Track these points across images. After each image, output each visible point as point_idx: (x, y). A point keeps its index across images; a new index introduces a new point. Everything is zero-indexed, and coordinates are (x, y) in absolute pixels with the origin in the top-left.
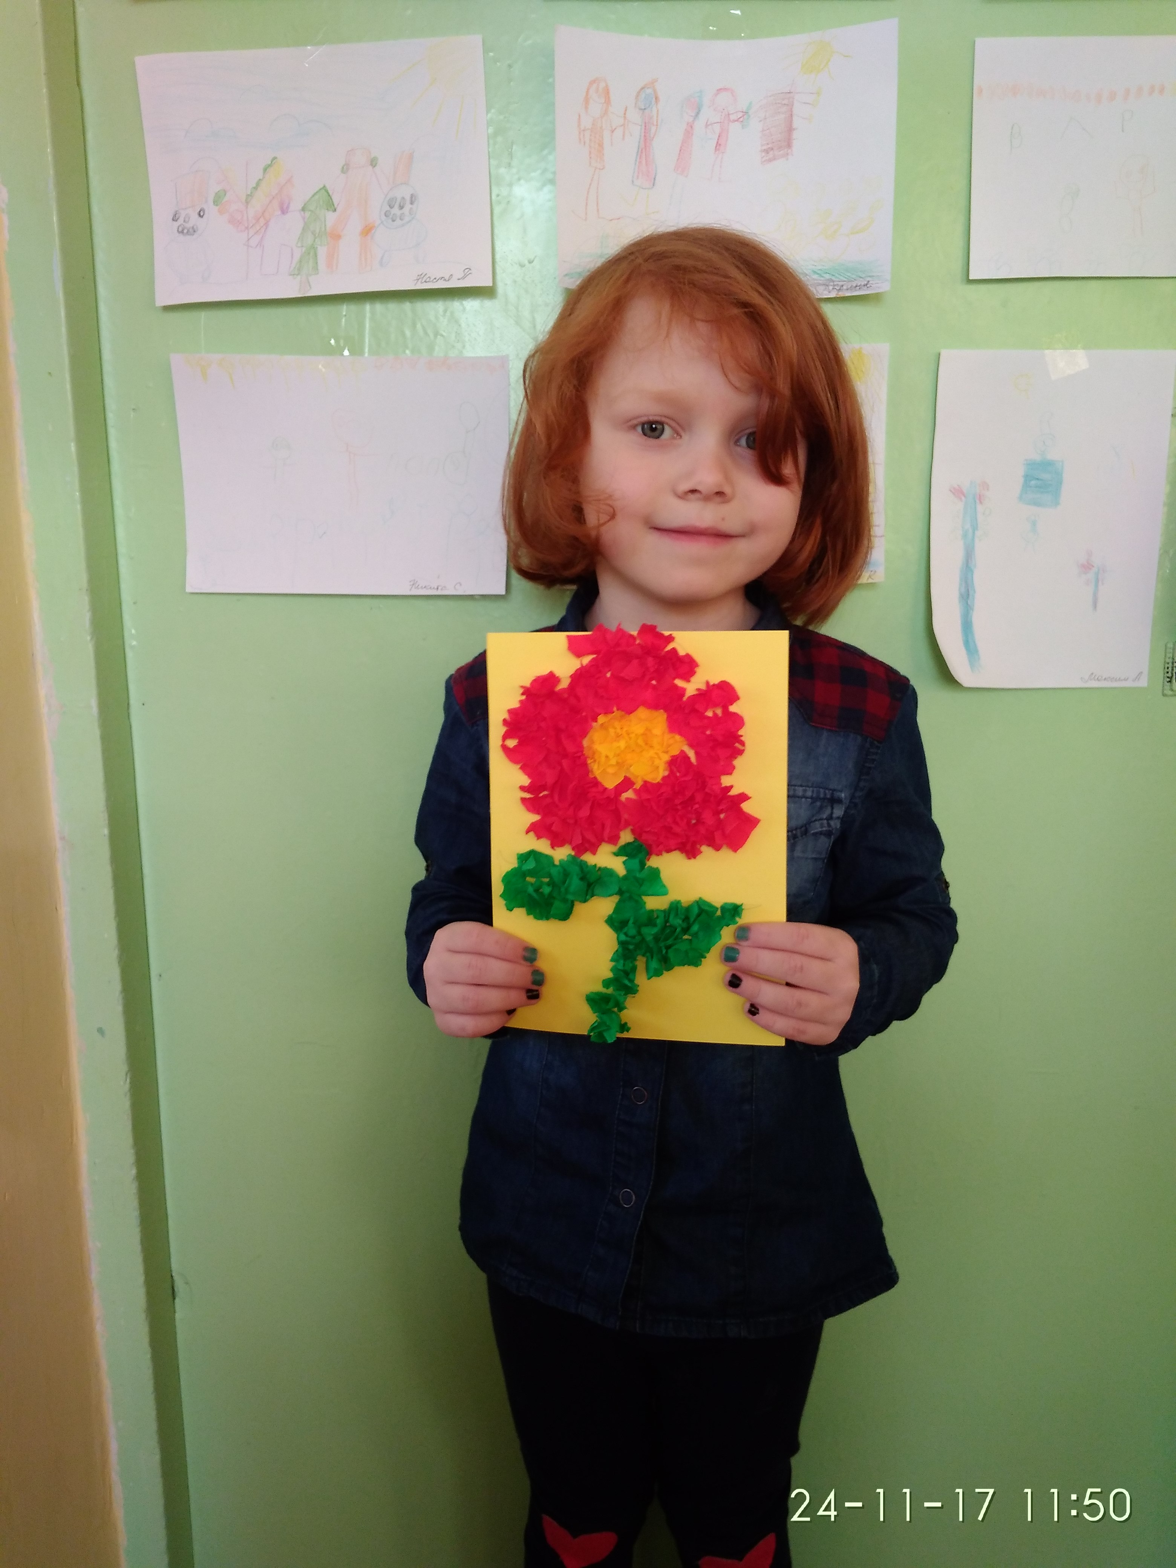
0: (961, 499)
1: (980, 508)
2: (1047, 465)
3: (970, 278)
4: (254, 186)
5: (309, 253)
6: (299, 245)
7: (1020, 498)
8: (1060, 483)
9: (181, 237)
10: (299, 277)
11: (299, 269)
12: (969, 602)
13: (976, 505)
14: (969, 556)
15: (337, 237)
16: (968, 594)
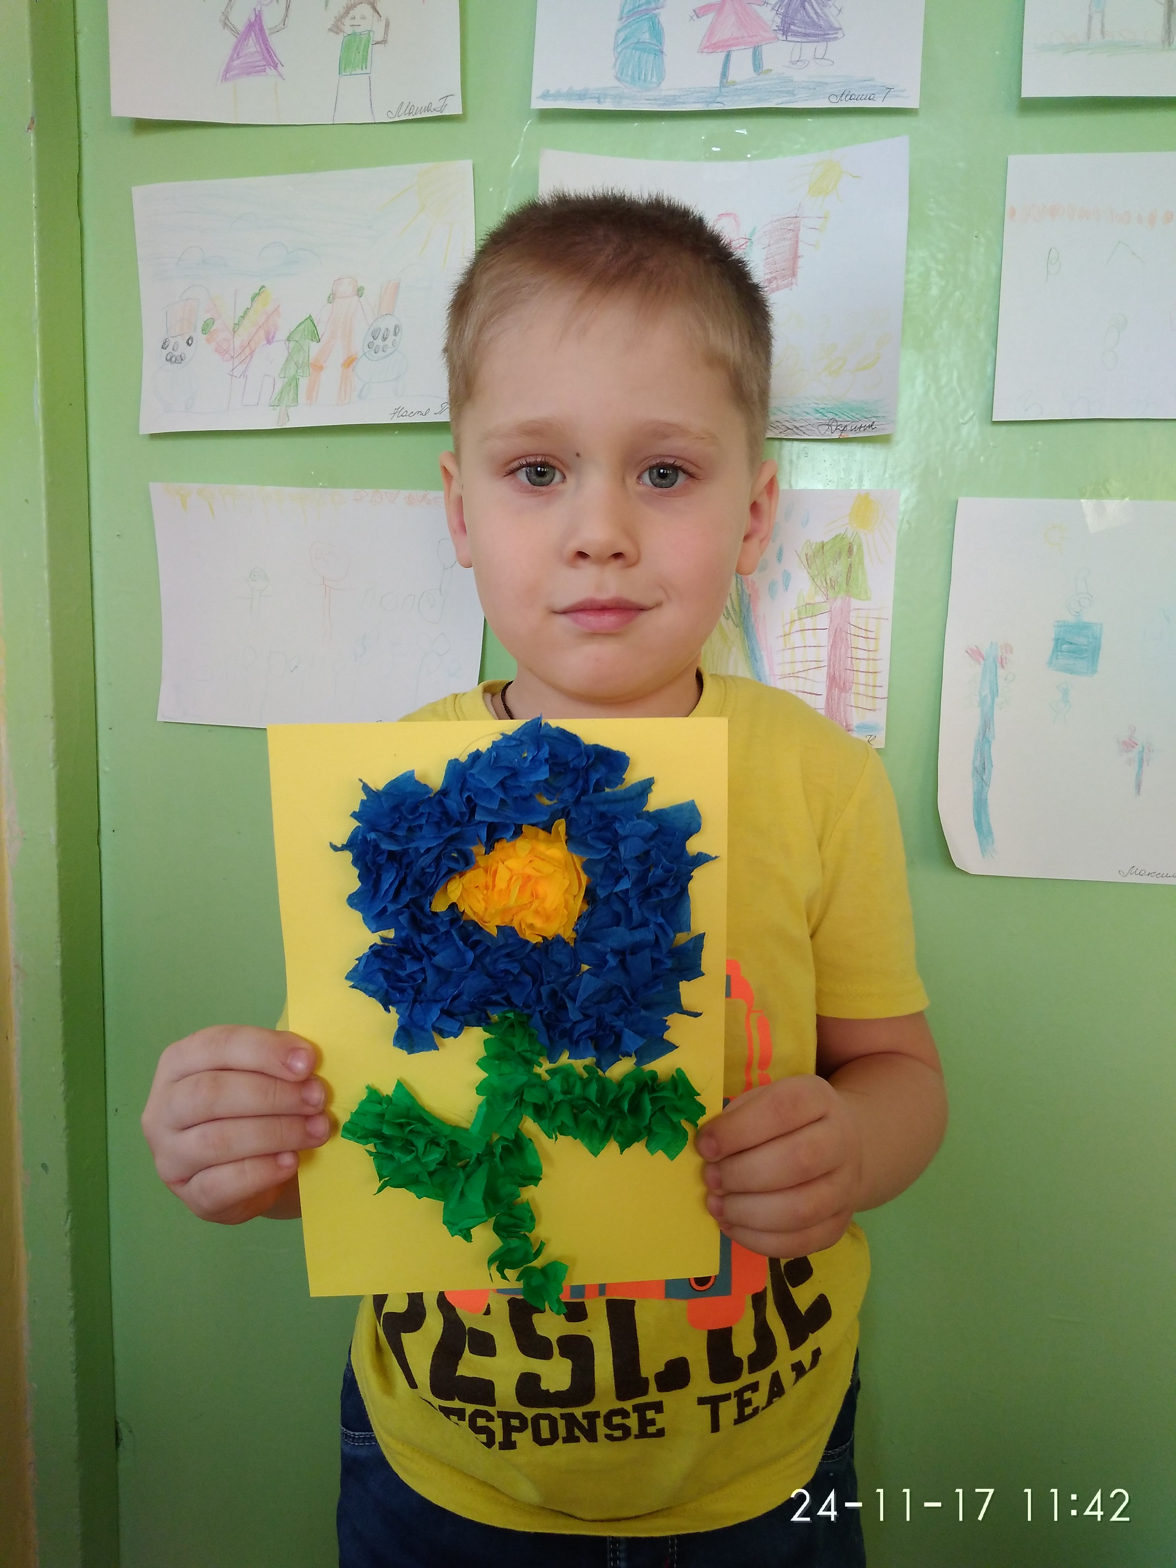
0: (979, 662)
1: (1000, 671)
2: (1082, 628)
3: (995, 419)
4: (242, 315)
5: (290, 385)
6: (282, 375)
7: (1050, 663)
8: (1097, 649)
9: (169, 365)
10: (279, 408)
11: (279, 401)
12: (984, 777)
13: (996, 668)
14: (987, 725)
15: (318, 367)
16: (984, 769)
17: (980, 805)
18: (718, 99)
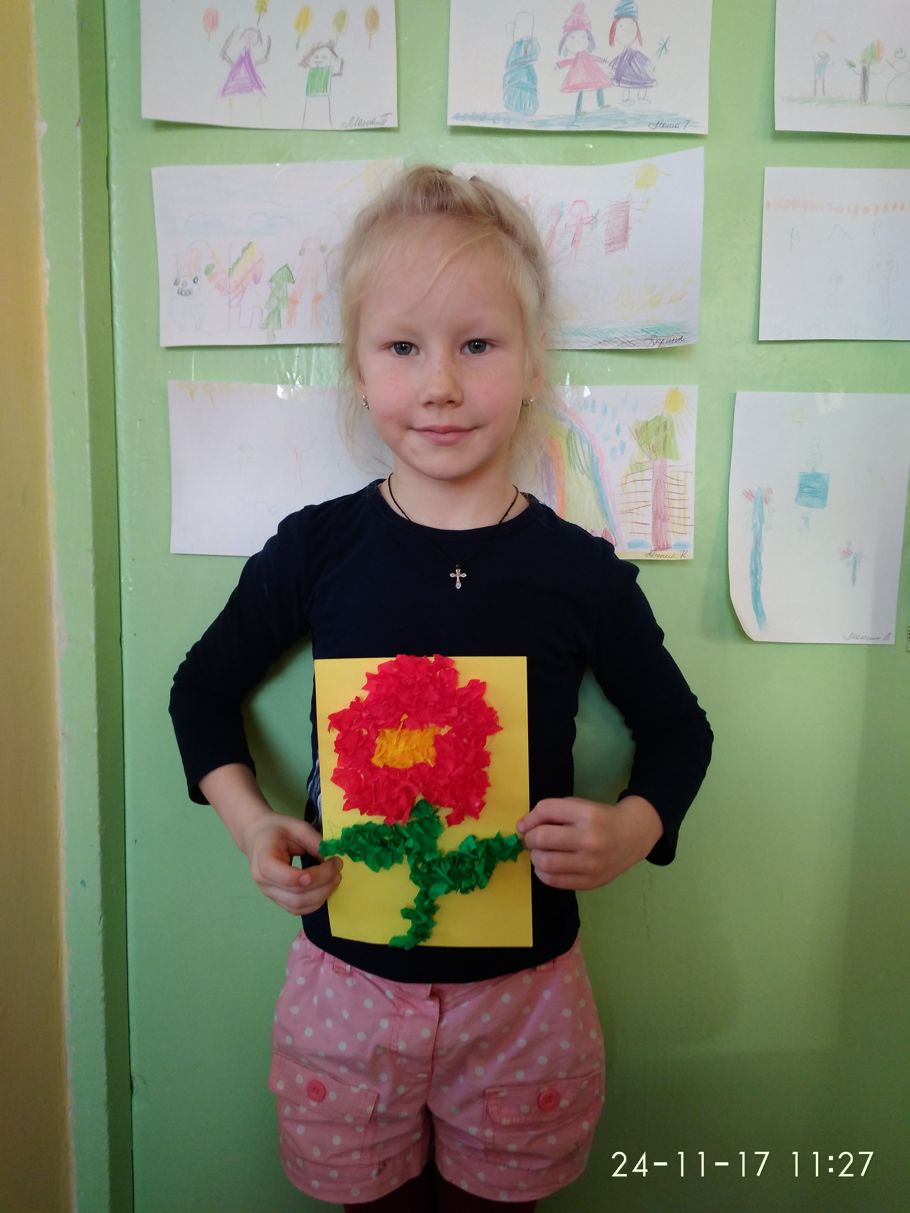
0: (751, 500)
1: (765, 505)
2: (816, 477)
3: (760, 339)
4: (235, 261)
5: (275, 313)
6: (268, 306)
7: (796, 501)
8: (826, 490)
9: (180, 297)
10: (267, 330)
11: (267, 324)
12: (758, 577)
13: (763, 505)
14: (758, 542)
15: (294, 302)
16: (757, 571)
17: (756, 595)
18: (575, 124)
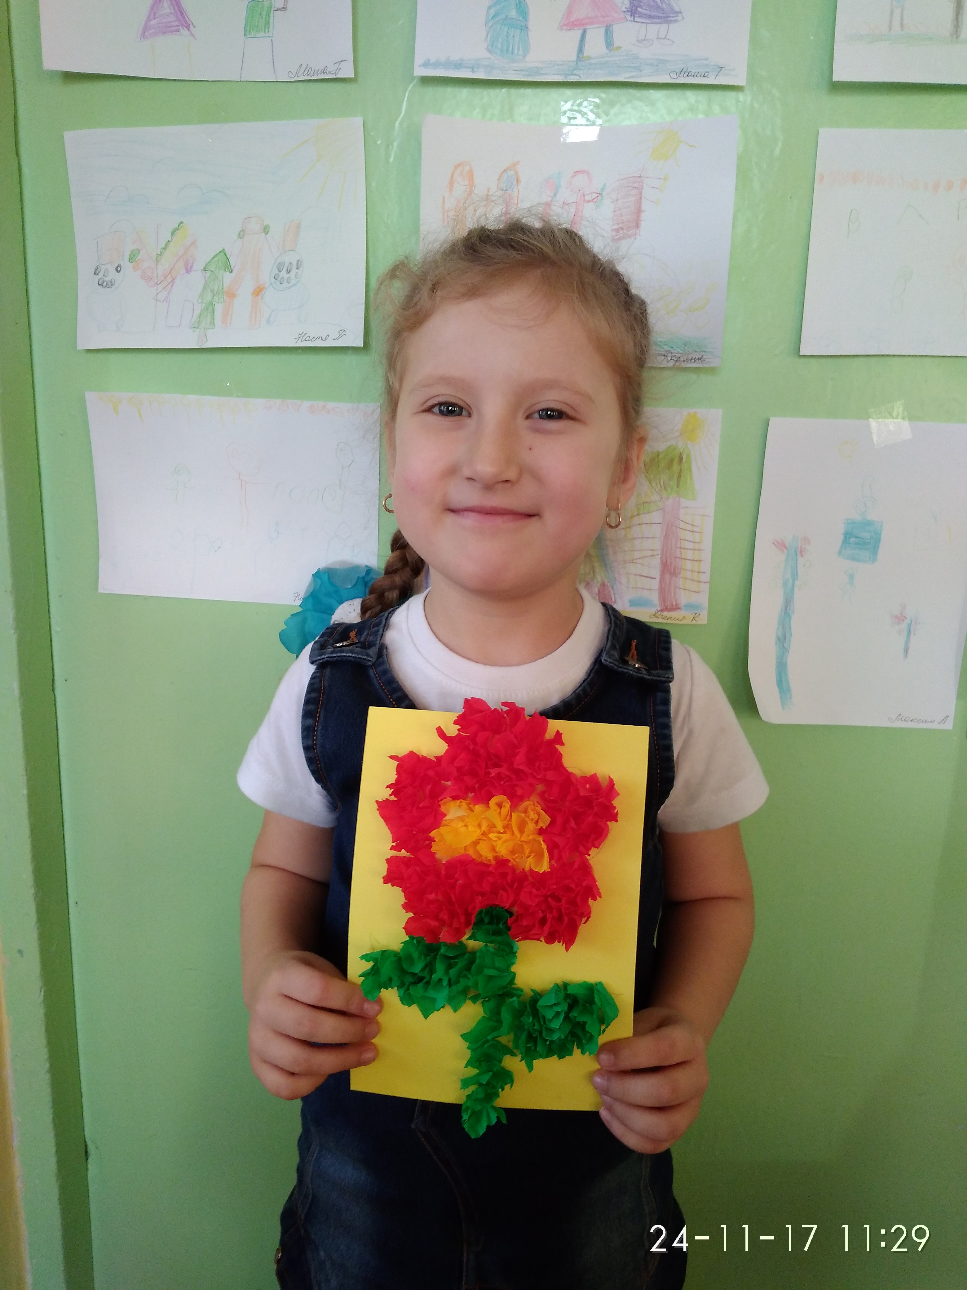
0: (783, 551)
1: (800, 559)
2: (867, 525)
3: (801, 354)
4: (164, 246)
5: (207, 310)
6: (200, 301)
7: (840, 553)
8: (878, 541)
9: (101, 291)
10: (198, 330)
11: (199, 323)
12: (785, 645)
13: (797, 557)
14: (788, 603)
15: (232, 295)
16: (785, 638)
17: (781, 667)
18: (575, 72)
